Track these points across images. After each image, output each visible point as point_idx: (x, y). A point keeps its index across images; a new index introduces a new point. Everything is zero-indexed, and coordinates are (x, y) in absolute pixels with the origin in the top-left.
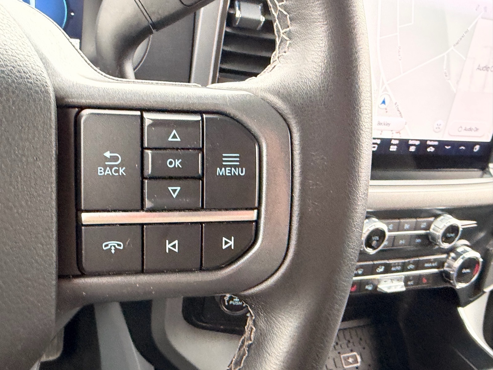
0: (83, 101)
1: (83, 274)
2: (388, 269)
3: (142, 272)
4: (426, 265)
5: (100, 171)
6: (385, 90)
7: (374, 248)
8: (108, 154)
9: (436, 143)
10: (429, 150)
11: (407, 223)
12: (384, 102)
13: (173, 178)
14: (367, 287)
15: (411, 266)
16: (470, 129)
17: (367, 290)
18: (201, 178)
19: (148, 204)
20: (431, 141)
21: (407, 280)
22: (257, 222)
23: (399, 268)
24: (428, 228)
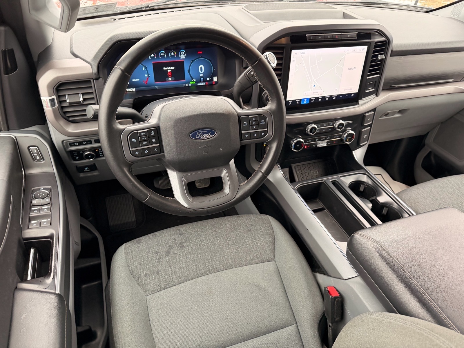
0: (241, 115)
1: (243, 140)
2: (320, 140)
3: (251, 139)
4: (334, 137)
5: (244, 125)
6: (315, 82)
7: (313, 133)
8: (245, 123)
9: (336, 96)
10: (333, 98)
11: (325, 124)
12: (315, 86)
13: (254, 125)
14: (313, 146)
15: (329, 138)
16: (349, 89)
17: (313, 147)
18: (258, 124)
19: (251, 129)
20: (334, 95)
21: (327, 143)
22: (267, 130)
23: (324, 139)
24: (333, 125)
